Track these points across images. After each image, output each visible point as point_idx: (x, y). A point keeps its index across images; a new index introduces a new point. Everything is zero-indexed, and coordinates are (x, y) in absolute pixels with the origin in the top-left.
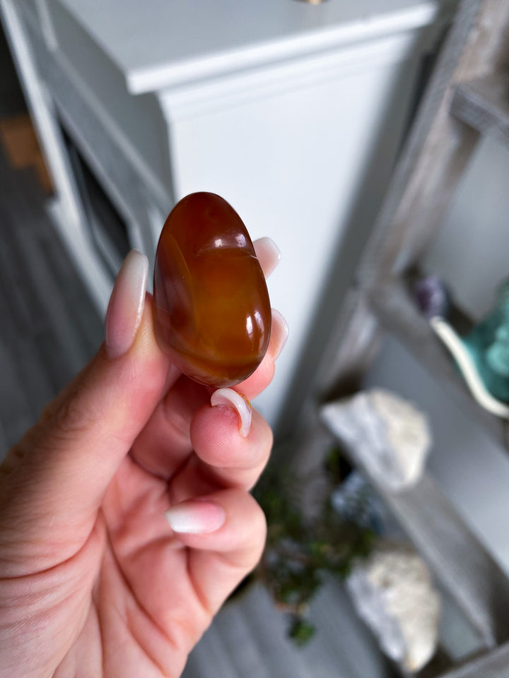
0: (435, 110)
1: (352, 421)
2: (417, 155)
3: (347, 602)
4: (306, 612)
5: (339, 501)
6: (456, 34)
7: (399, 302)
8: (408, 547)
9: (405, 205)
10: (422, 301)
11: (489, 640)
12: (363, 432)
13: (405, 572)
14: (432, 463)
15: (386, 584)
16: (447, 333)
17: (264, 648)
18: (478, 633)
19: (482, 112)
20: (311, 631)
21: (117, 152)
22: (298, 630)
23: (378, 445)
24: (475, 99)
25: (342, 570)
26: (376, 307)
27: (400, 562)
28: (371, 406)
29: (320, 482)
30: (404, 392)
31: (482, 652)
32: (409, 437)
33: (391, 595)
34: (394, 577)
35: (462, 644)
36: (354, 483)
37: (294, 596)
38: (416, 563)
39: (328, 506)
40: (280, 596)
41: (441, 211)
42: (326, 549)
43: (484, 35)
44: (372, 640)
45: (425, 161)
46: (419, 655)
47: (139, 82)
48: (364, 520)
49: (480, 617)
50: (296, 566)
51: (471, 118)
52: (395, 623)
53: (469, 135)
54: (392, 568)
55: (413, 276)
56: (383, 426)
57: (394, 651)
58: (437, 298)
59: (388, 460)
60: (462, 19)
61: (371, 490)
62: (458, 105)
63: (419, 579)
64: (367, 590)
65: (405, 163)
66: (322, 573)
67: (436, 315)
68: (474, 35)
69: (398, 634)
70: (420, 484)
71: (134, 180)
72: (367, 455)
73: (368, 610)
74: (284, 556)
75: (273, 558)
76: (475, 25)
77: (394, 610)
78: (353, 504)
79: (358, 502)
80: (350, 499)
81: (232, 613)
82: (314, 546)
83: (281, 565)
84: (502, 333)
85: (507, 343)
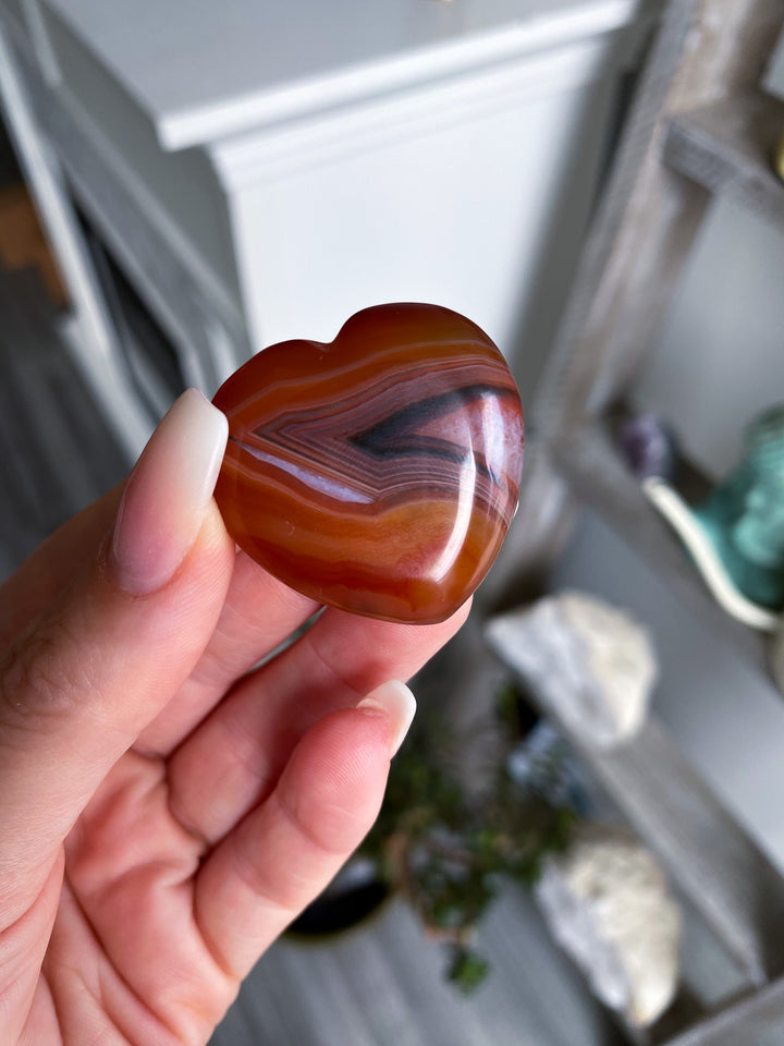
0: (640, 156)
1: (535, 642)
2: (615, 229)
3: (538, 920)
4: (474, 939)
5: (521, 766)
6: (665, 40)
7: (598, 455)
8: (627, 835)
9: (601, 305)
10: (633, 454)
11: (756, 974)
12: (551, 659)
13: (627, 872)
14: (660, 703)
15: (597, 892)
16: (668, 502)
17: (414, 998)
18: (739, 964)
19: (711, 158)
20: (482, 970)
21: (158, 242)
22: (463, 969)
23: (576, 678)
24: (700, 138)
25: (526, 874)
26: (563, 465)
27: (617, 857)
28: (562, 619)
29: (492, 737)
30: (613, 596)
31: (747, 993)
32: (621, 664)
33: (605, 909)
34: (609, 880)
35: (717, 981)
36: (542, 739)
37: (453, 916)
38: (642, 858)
39: (504, 775)
40: (432, 916)
41: (658, 313)
42: (503, 842)
43: (709, 40)
44: (579, 978)
45: (628, 238)
46: (650, 999)
47: (177, 131)
48: (559, 795)
49: (740, 938)
50: (456, 869)
51: (695, 169)
52: (612, 952)
53: (694, 197)
54: (605, 867)
55: (618, 414)
56: (582, 649)
57: (613, 995)
58: (656, 448)
59: (591, 701)
60: (672, 16)
61: (567, 747)
62: (675, 150)
63: (647, 883)
64: (568, 903)
65: (596, 244)
66: (496, 880)
67: (653, 474)
68: (694, 41)
69: (617, 968)
70: (643, 736)
71: (184, 284)
72: (559, 694)
73: (570, 933)
74: (437, 855)
75: (420, 858)
76: (695, 24)
77: (610, 932)
78: (541, 770)
79: (549, 767)
80: (537, 763)
81: (362, 944)
82: (482, 838)
83: (433, 868)
84: (756, 499)
85: (763, 515)
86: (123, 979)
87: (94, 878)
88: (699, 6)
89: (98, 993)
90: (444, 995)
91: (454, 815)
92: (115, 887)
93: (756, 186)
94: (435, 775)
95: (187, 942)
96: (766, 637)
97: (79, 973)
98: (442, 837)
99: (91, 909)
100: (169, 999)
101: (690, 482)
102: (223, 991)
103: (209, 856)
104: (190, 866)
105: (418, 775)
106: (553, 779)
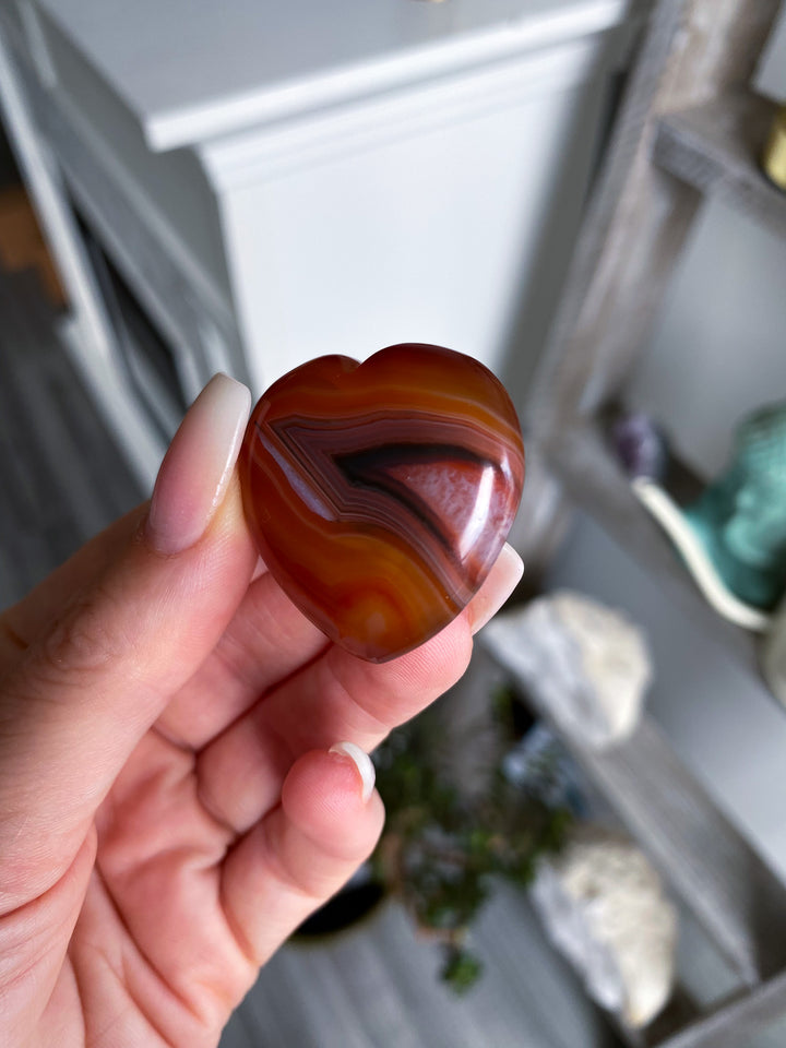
0: (629, 158)
1: (528, 641)
2: (605, 230)
3: (534, 920)
4: (468, 940)
5: (517, 767)
6: (655, 39)
7: (591, 456)
8: (621, 836)
9: (592, 306)
10: (625, 455)
11: (749, 975)
12: (545, 659)
13: (622, 873)
14: (654, 703)
15: (592, 893)
16: (658, 503)
17: (411, 999)
18: (731, 963)
19: (700, 159)
20: (476, 970)
21: (153, 244)
22: (457, 969)
23: (569, 679)
24: (689, 138)
25: (521, 875)
26: (556, 465)
27: (614, 859)
28: (556, 620)
29: (488, 739)
30: (607, 597)
31: (742, 993)
32: (616, 664)
33: (600, 910)
34: (603, 881)
35: (713, 982)
36: (539, 740)
37: (447, 917)
38: (637, 859)
39: (500, 777)
40: (426, 918)
41: (651, 315)
42: (498, 843)
43: (697, 39)
44: (574, 979)
45: (618, 237)
46: (645, 1000)
47: (165, 131)
48: (555, 797)
49: (734, 938)
50: (450, 870)
51: (684, 169)
52: (607, 953)
53: (685, 198)
54: (601, 867)
55: (612, 413)
56: (575, 649)
57: (608, 996)
58: (648, 448)
59: (585, 702)
60: (662, 16)
61: (563, 749)
62: (664, 149)
63: (642, 884)
64: (563, 904)
65: (586, 243)
66: (491, 881)
67: (645, 474)
68: (682, 41)
69: (612, 969)
70: (637, 736)
71: (178, 285)
72: (554, 696)
73: (565, 934)
74: (432, 855)
75: (415, 858)
76: (683, 25)
77: (605, 933)
78: (536, 771)
79: (544, 767)
80: (532, 764)
81: (359, 944)
82: (475, 838)
83: (427, 869)
84: (746, 499)
85: (754, 515)
86: (146, 959)
87: (123, 860)
88: (688, 6)
89: (120, 972)
90: (439, 994)
91: (449, 816)
92: (143, 869)
93: (745, 186)
94: (428, 777)
95: (213, 925)
96: (758, 638)
97: (102, 952)
98: (436, 837)
99: (118, 890)
100: (191, 979)
101: (682, 483)
102: (243, 975)
103: (237, 845)
104: (218, 852)
105: (411, 775)
106: (549, 780)
